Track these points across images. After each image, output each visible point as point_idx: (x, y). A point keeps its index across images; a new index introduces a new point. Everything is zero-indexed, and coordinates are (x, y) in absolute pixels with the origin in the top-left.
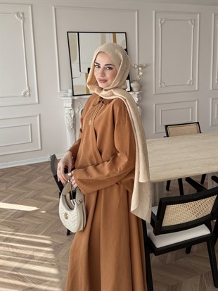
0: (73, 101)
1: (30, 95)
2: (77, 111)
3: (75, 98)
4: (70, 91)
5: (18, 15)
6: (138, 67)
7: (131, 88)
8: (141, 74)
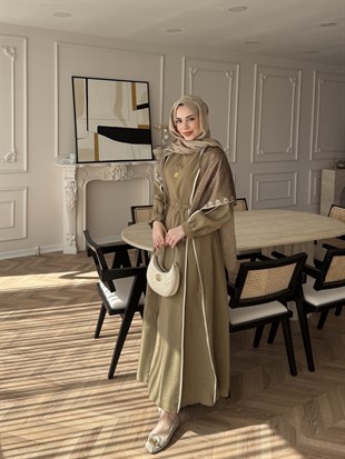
0: (77, 169)
1: (16, 160)
2: (80, 185)
3: (81, 165)
4: (73, 157)
5: (8, 50)
6: (163, 128)
7: (153, 155)
8: (166, 137)
